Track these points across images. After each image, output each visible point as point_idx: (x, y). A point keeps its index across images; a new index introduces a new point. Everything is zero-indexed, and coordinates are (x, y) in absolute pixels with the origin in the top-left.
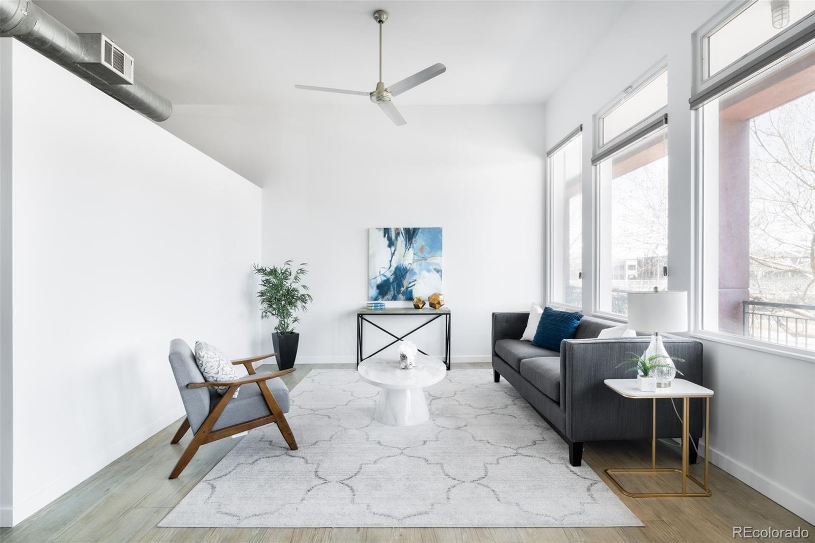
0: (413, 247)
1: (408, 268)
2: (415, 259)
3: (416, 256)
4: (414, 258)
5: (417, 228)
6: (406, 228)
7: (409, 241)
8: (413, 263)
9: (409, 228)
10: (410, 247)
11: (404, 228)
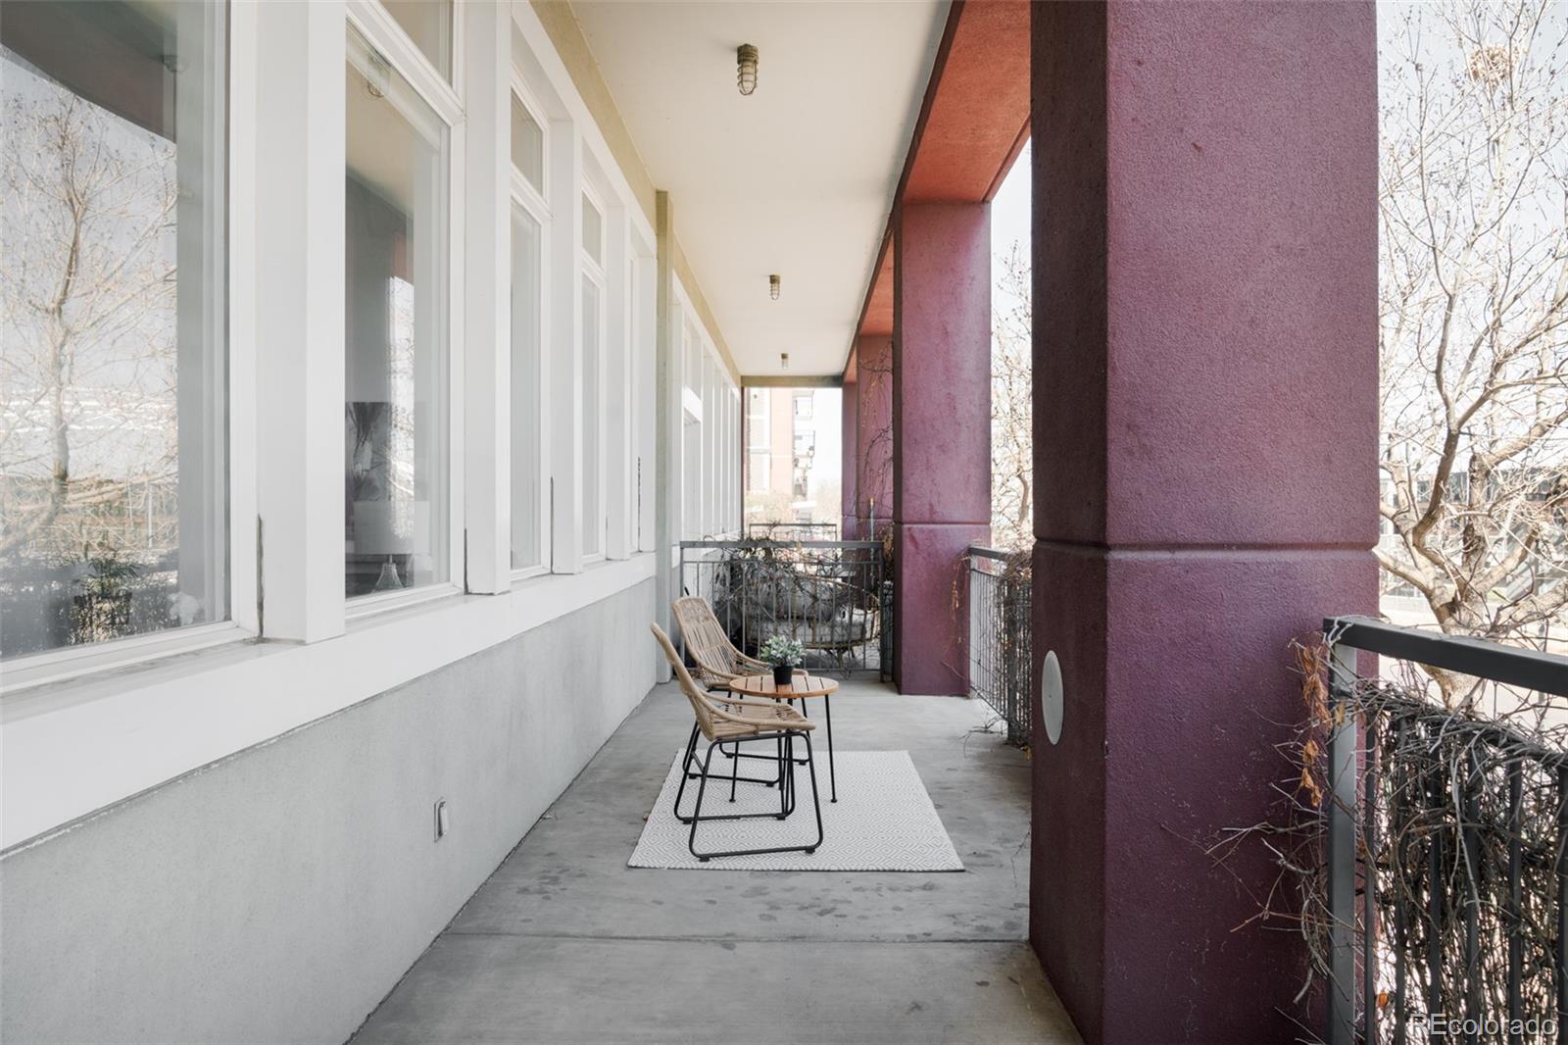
0: (371, 439)
1: (363, 478)
2: (375, 460)
3: (376, 456)
4: (372, 459)
5: (378, 403)
6: (358, 403)
7: (364, 427)
8: (372, 468)
9: (363, 404)
10: (365, 439)
11: (354, 404)
